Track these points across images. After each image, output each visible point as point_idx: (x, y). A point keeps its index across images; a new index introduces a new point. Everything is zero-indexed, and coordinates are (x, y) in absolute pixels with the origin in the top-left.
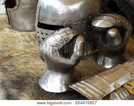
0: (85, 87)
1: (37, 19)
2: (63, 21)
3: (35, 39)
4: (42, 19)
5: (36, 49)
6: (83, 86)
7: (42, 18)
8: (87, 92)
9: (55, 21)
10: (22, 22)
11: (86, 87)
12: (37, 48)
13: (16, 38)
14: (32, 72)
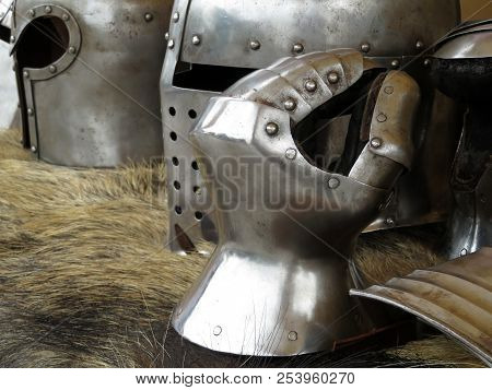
0: (436, 289)
1: (172, 47)
2: (296, 47)
3: (142, 187)
4: (198, 44)
5: (149, 219)
6: (428, 287)
7: (195, 39)
8: (453, 310)
9: (257, 48)
10: (83, 130)
11: (445, 291)
12: (151, 216)
13: (54, 184)
14: (134, 284)
